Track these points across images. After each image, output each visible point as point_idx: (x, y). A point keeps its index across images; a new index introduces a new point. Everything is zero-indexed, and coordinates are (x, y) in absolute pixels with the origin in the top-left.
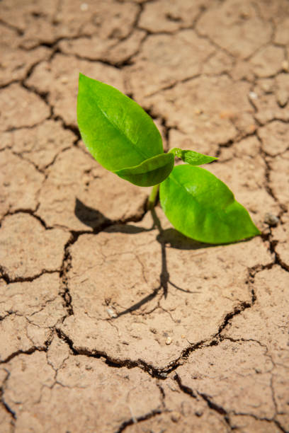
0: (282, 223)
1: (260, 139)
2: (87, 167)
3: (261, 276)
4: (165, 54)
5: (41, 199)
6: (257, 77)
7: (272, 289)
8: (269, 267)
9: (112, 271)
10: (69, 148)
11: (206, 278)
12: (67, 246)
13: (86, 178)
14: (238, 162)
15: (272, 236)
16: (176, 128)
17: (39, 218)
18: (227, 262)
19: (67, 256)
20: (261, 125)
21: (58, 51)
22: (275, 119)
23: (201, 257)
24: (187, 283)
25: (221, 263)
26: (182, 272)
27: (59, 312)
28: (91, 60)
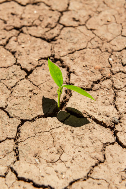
0: (120, 122)
1: (112, 81)
2: (31, 89)
3: (109, 148)
4: (71, 37)
5: (8, 103)
6: (113, 51)
7: (114, 154)
8: (113, 143)
9: (39, 140)
10: (23, 79)
11: (83, 147)
12: (19, 127)
13: (30, 94)
14: (101, 91)
15: (115, 128)
16: (73, 73)
17: (6, 112)
18: (93, 140)
19: (18, 131)
20: (114, 74)
21: (22, 32)
22: (120, 71)
23: (81, 136)
24: (74, 149)
25: (91, 140)
26: (72, 143)
27: (12, 159)
28: (36, 37)
